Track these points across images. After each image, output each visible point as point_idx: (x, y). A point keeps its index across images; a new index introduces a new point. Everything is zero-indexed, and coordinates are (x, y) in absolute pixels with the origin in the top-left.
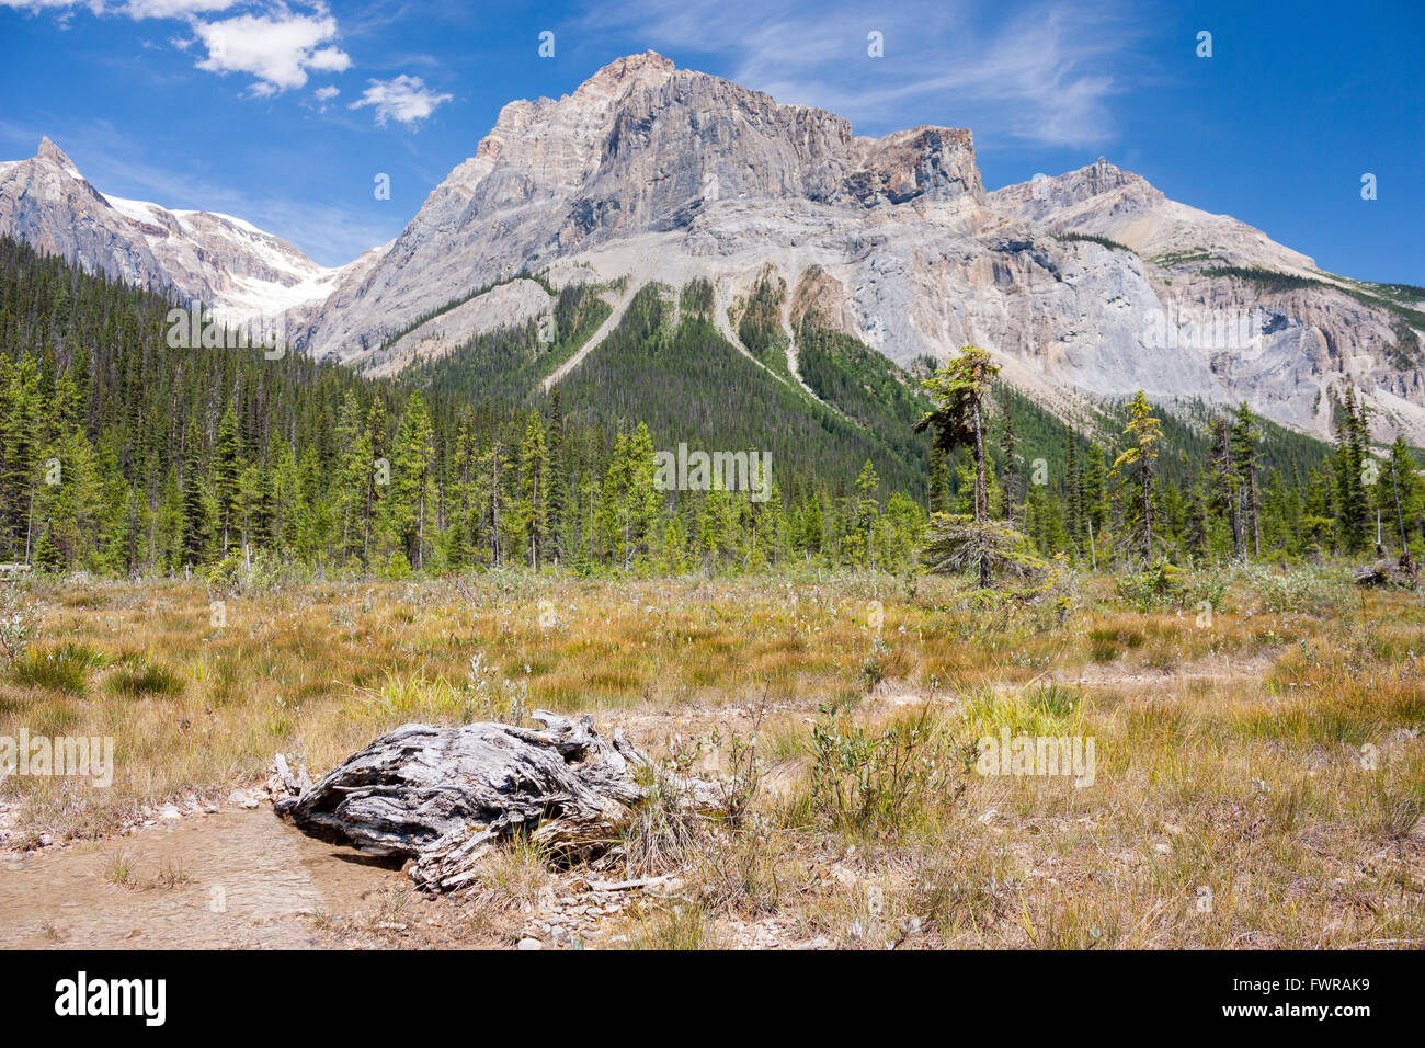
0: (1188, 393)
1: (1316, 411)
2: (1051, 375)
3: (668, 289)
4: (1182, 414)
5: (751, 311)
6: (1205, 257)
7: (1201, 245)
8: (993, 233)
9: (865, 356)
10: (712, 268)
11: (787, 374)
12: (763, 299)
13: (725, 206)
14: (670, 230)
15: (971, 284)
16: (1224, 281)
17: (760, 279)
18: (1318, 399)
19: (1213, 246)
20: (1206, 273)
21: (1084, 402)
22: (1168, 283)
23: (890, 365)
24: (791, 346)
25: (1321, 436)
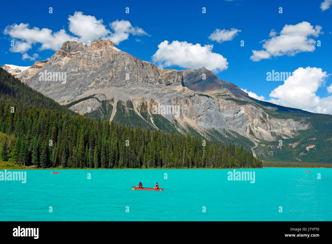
0: (223, 127)
1: (246, 131)
2: (197, 123)
3: (123, 102)
4: (221, 132)
5: (142, 109)
6: (226, 95)
7: (225, 92)
8: (186, 93)
9: (165, 120)
10: (131, 98)
11: (152, 124)
12: (144, 106)
13: (132, 83)
14: (120, 87)
15: (182, 104)
16: (229, 101)
17: (142, 101)
18: (247, 128)
19: (227, 92)
20: (226, 99)
21: (204, 130)
22: (218, 101)
23: (169, 122)
24: (151, 117)
25: (247, 136)
